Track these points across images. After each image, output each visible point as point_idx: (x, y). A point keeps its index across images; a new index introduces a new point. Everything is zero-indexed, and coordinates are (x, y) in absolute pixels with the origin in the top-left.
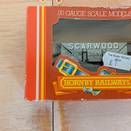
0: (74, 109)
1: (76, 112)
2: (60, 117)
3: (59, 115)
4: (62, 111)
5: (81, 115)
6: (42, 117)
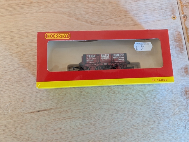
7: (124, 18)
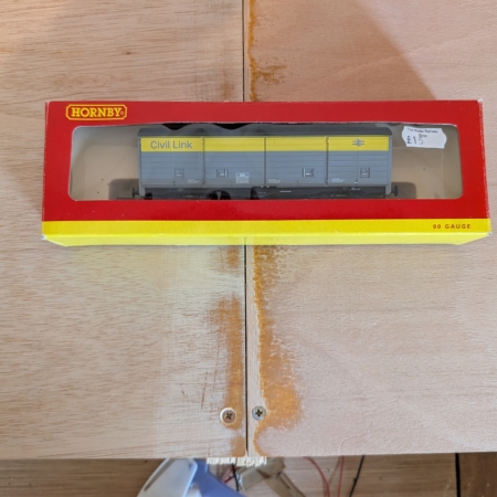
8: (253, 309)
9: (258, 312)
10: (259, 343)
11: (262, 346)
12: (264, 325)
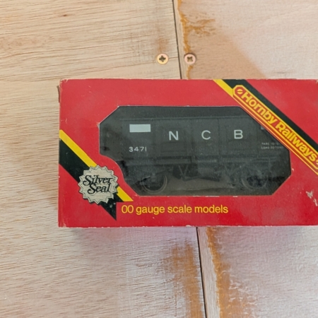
0: (235, 242)
1: (238, 247)
2: (212, 258)
3: (210, 253)
4: (215, 246)
5: (248, 252)
6: (181, 259)
7: (25, 58)
8: (207, 254)
9: (212, 257)
10: (217, 289)
11: (221, 292)
12: (220, 270)
